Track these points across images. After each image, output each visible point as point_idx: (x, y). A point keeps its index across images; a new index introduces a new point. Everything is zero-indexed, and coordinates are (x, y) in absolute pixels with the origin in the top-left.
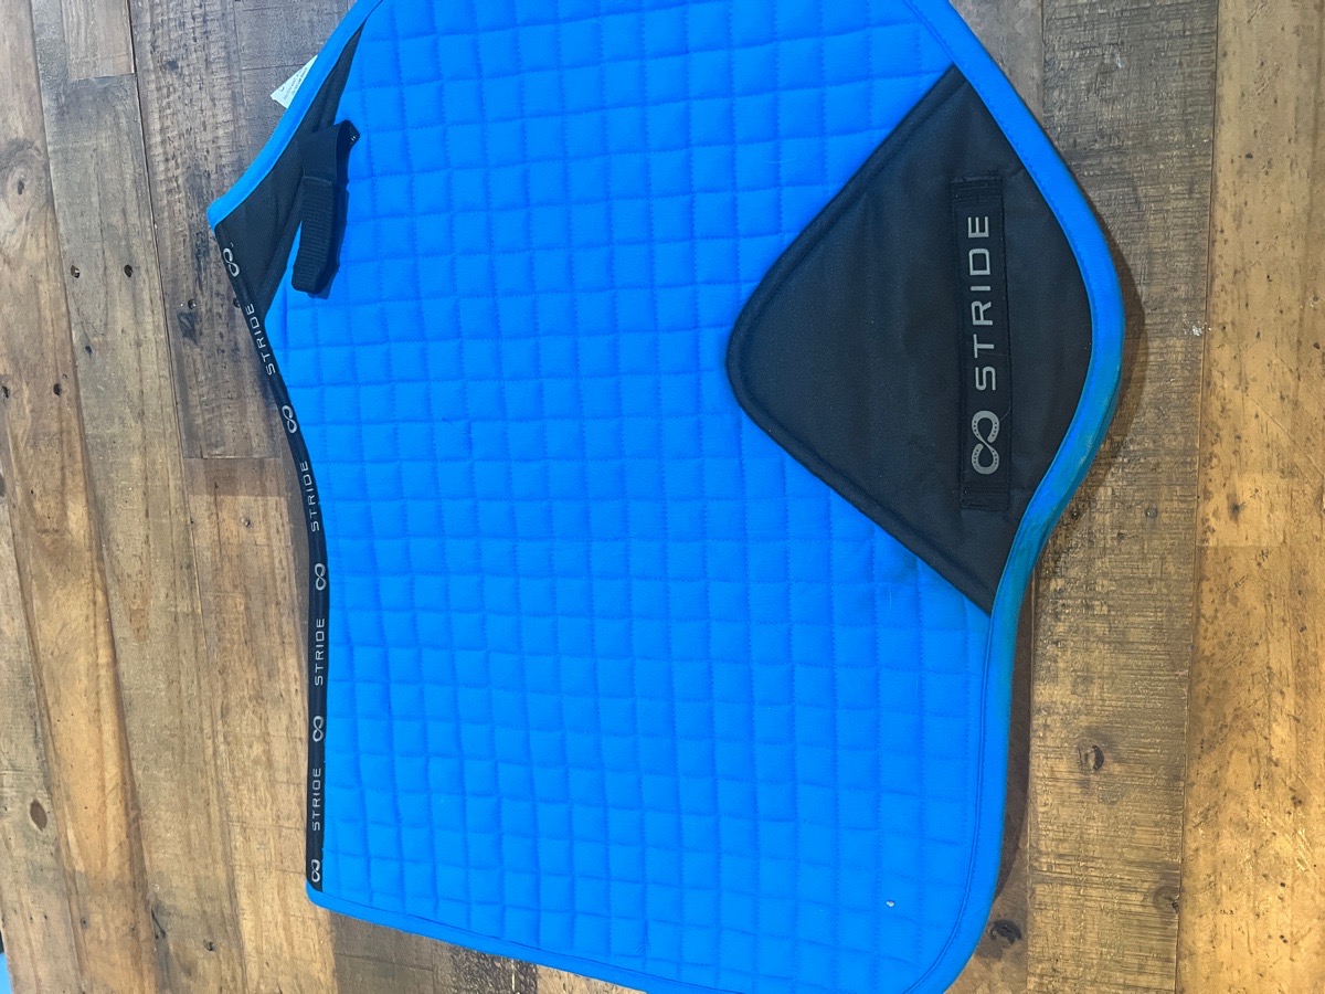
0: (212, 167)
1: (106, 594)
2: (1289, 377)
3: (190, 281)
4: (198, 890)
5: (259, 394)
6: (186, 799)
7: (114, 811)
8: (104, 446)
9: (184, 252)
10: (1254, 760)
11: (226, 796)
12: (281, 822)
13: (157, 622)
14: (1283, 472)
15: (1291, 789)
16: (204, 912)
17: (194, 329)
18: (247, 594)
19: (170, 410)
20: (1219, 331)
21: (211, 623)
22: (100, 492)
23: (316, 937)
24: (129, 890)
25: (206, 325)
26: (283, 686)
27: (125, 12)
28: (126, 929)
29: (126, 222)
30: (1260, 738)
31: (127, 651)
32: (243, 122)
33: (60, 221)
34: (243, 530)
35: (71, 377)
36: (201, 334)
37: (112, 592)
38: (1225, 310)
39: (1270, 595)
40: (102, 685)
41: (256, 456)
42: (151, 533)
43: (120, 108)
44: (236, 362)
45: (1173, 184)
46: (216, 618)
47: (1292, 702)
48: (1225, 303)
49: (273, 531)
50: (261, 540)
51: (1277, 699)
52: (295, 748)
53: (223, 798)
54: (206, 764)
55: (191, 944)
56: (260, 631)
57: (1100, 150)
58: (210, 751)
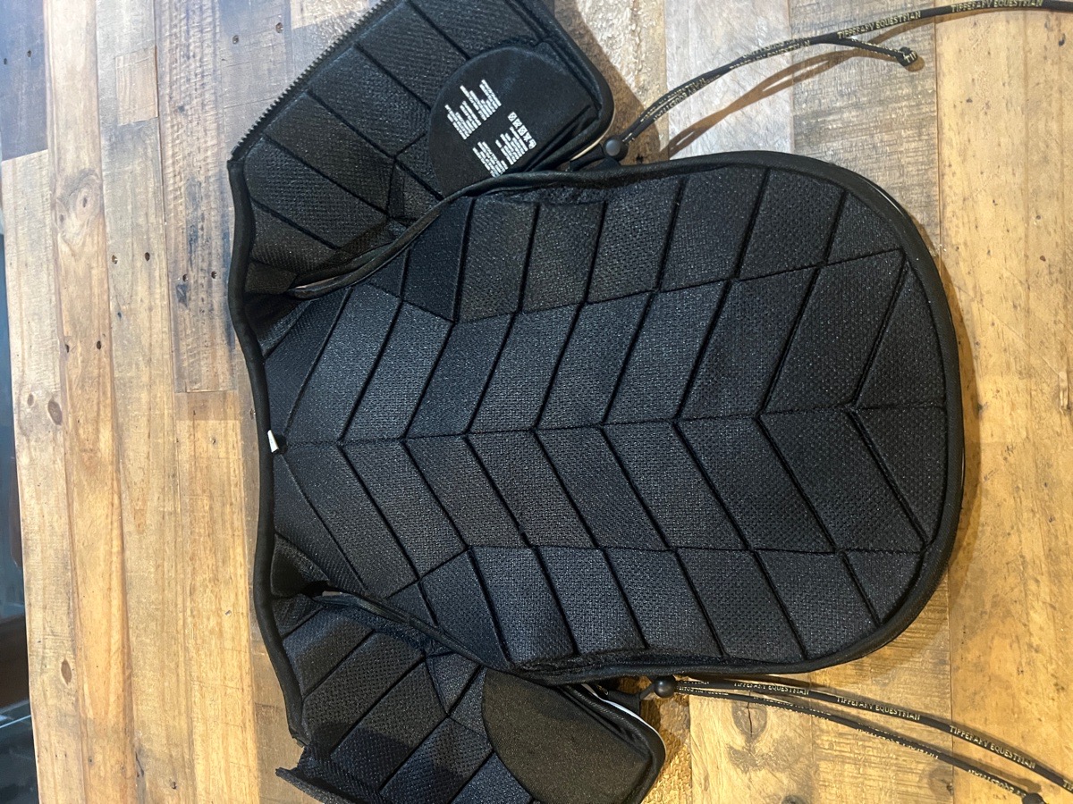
0: (202, 179)
1: (120, 498)
2: (1019, 288)
3: (185, 261)
4: (168, 738)
5: (225, 342)
6: (163, 661)
7: (116, 669)
8: (125, 385)
9: (182, 240)
10: (1015, 645)
11: (190, 660)
12: (227, 682)
13: (151, 520)
14: (1020, 373)
15: (1053, 675)
16: (171, 756)
17: (185, 296)
18: (211, 497)
19: (167, 357)
20: (953, 251)
21: (186, 520)
22: (121, 420)
23: (247, 782)
24: (122, 735)
25: (193, 293)
26: (232, 570)
27: (154, 75)
28: (117, 767)
29: (148, 222)
30: (1019, 625)
31: (132, 541)
32: (223, 145)
33: (107, 224)
34: (210, 446)
35: (107, 334)
36: (190, 299)
37: (124, 496)
38: (957, 232)
39: (1018, 487)
40: (114, 569)
41: (221, 389)
42: (151, 449)
43: (148, 142)
44: (212, 319)
45: (904, 129)
46: (190, 516)
47: (1047, 590)
48: (957, 226)
49: (231, 446)
50: (222, 455)
51: (1032, 586)
52: (238, 621)
53: (188, 662)
54: (178, 632)
55: (161, 782)
56: (218, 526)
57: (841, 108)
58: (181, 623)
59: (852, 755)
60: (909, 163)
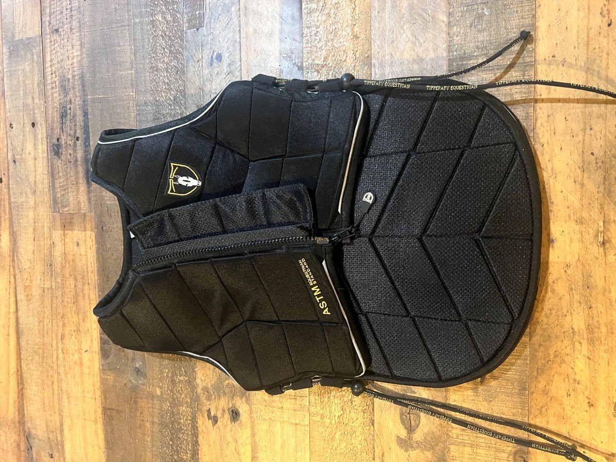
0: (70, 77)
1: (15, 278)
2: (578, 171)
3: (58, 129)
4: (47, 427)
5: (85, 182)
6: (43, 381)
7: (13, 385)
8: (18, 206)
9: (57, 116)
10: (566, 380)
11: (61, 380)
12: (85, 394)
13: (36, 292)
14: (577, 221)
15: (587, 397)
16: (49, 438)
17: (59, 152)
18: (76, 279)
19: (47, 190)
20: (540, 147)
21: (59, 293)
22: (15, 229)
23: (98, 454)
24: (17, 425)
25: (64, 150)
26: (89, 325)
27: (39, 8)
28: (15, 445)
29: (33, 103)
30: (569, 368)
31: (23, 306)
32: (85, 56)
33: (7, 102)
34: (75, 247)
35: (6, 173)
36: (62, 154)
37: (17, 277)
38: (543, 135)
39: (572, 288)
40: (11, 322)
41: (82, 212)
42: (35, 248)
43: (34, 51)
44: (76, 167)
46: (61, 290)
47: (586, 348)
48: (543, 132)
49: (88, 248)
50: (83, 253)
51: (577, 346)
52: (93, 357)
53: (60, 381)
54: (53, 363)
55: (43, 454)
56: (80, 298)
57: (477, 56)
58: (55, 357)
59: (469, 442)
60: (516, 92)
